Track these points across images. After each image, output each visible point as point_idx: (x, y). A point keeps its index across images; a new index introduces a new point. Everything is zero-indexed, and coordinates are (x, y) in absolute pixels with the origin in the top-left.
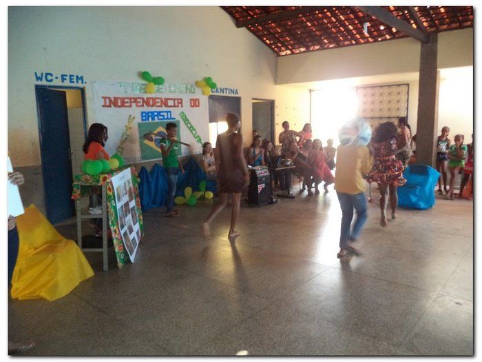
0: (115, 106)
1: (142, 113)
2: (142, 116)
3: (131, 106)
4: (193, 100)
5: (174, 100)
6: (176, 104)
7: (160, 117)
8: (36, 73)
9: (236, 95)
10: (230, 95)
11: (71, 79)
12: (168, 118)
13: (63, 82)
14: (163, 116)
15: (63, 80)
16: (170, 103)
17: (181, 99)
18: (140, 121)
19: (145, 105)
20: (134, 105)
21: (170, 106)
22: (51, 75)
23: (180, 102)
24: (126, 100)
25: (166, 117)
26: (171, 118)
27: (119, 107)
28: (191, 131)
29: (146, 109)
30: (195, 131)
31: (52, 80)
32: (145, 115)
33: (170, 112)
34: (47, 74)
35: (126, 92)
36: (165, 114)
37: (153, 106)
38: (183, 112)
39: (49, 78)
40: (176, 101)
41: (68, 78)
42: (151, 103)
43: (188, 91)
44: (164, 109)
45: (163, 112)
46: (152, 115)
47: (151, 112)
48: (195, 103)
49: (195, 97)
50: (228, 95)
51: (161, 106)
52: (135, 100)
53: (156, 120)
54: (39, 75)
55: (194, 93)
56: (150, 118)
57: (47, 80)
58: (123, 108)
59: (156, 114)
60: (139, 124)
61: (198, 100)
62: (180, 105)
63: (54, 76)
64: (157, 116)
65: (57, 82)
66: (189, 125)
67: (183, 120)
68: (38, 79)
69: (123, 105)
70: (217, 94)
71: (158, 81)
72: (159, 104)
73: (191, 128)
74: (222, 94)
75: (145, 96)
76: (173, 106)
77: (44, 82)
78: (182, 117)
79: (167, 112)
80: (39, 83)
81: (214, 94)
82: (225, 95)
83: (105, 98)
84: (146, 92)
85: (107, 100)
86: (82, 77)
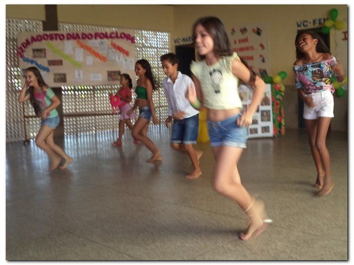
8: (297, 23)
11: (320, 21)
13: (314, 24)
15: (314, 22)
22: (306, 21)
31: (307, 26)
34: (304, 21)
39: (305, 24)
41: (318, 22)
54: (299, 23)
57: (304, 26)
63: (309, 21)
65: (310, 26)
68: (299, 26)
77: (302, 28)
80: (300, 28)
86: (328, 19)
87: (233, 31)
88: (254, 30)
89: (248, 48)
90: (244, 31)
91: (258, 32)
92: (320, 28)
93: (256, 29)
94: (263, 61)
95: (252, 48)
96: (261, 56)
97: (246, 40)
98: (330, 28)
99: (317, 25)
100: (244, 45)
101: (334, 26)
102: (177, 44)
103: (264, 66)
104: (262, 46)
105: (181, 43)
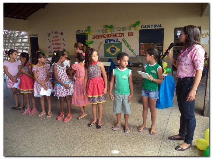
0: (96, 38)
1: (105, 40)
2: (105, 41)
3: (101, 38)
4: (130, 33)
5: (120, 34)
6: (121, 36)
7: (113, 41)
8: (76, 31)
9: (160, 28)
10: (155, 28)
12: (116, 42)
14: (114, 41)
15: (82, 31)
16: (118, 35)
17: (123, 33)
18: (105, 43)
19: (107, 37)
20: (103, 37)
21: (118, 37)
23: (123, 34)
24: (100, 36)
25: (115, 41)
26: (118, 42)
27: (97, 38)
28: (128, 47)
29: (107, 38)
30: (130, 47)
32: (107, 41)
33: (117, 39)
35: (100, 33)
36: (115, 40)
37: (110, 37)
38: (124, 39)
39: (79, 31)
40: (121, 34)
42: (109, 36)
43: (127, 29)
44: (115, 38)
45: (114, 39)
46: (110, 40)
47: (109, 40)
48: (130, 34)
49: (130, 31)
50: (153, 28)
51: (114, 37)
52: (103, 36)
53: (111, 42)
55: (131, 30)
56: (109, 42)
58: (99, 39)
59: (111, 40)
60: (104, 44)
61: (133, 33)
62: (123, 36)
64: (112, 41)
65: (81, 33)
66: (127, 44)
67: (124, 42)
69: (99, 38)
70: (145, 29)
71: (111, 27)
72: (113, 36)
73: (128, 46)
74: (149, 28)
75: (107, 34)
76: (119, 37)
77: (78, 33)
78: (123, 41)
79: (116, 39)
80: (77, 33)
81: (144, 29)
82: (151, 28)
83: (93, 36)
84: (107, 32)
85: (94, 37)
86: (87, 30)
87: (52, 32)
88: (60, 33)
89: (58, 40)
90: (56, 33)
91: (62, 34)
92: (84, 34)
93: (61, 32)
94: (64, 46)
95: (60, 40)
96: (63, 43)
97: (57, 37)
98: (87, 34)
99: (83, 32)
100: (57, 39)
101: (89, 33)
102: (31, 37)
103: (64, 48)
104: (63, 39)
105: (32, 36)
